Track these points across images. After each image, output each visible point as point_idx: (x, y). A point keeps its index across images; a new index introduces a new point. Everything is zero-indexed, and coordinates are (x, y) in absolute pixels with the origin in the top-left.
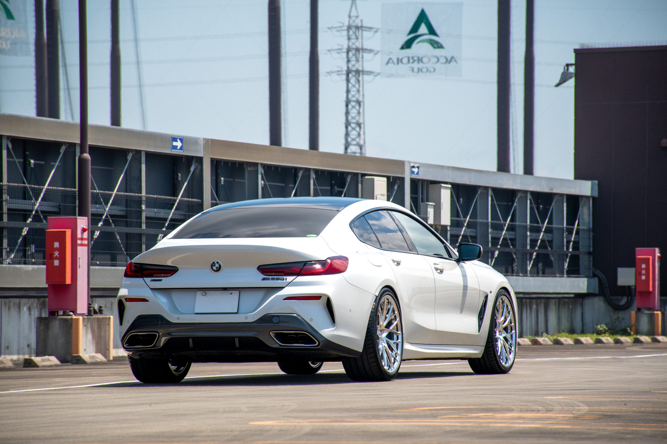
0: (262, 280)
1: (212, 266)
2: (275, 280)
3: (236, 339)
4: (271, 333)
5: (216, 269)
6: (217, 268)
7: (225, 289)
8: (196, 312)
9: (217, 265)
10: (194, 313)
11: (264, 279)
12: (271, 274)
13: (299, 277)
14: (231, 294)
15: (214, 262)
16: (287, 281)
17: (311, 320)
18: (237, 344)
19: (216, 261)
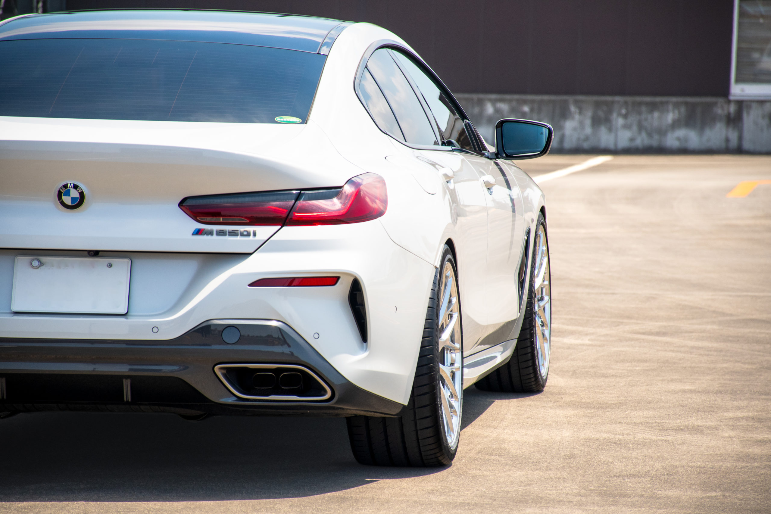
0: (193, 234)
1: (60, 194)
2: (226, 235)
3: (124, 381)
4: (216, 368)
5: (72, 202)
6: (73, 199)
7: (95, 254)
8: (15, 308)
9: (74, 194)
10: (8, 311)
11: (199, 232)
12: (214, 219)
13: (285, 228)
14: (110, 266)
15: (67, 184)
16: (257, 237)
17: (316, 336)
18: (127, 395)
19: (70, 183)
